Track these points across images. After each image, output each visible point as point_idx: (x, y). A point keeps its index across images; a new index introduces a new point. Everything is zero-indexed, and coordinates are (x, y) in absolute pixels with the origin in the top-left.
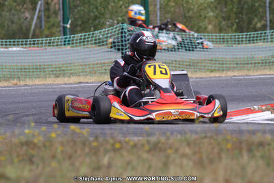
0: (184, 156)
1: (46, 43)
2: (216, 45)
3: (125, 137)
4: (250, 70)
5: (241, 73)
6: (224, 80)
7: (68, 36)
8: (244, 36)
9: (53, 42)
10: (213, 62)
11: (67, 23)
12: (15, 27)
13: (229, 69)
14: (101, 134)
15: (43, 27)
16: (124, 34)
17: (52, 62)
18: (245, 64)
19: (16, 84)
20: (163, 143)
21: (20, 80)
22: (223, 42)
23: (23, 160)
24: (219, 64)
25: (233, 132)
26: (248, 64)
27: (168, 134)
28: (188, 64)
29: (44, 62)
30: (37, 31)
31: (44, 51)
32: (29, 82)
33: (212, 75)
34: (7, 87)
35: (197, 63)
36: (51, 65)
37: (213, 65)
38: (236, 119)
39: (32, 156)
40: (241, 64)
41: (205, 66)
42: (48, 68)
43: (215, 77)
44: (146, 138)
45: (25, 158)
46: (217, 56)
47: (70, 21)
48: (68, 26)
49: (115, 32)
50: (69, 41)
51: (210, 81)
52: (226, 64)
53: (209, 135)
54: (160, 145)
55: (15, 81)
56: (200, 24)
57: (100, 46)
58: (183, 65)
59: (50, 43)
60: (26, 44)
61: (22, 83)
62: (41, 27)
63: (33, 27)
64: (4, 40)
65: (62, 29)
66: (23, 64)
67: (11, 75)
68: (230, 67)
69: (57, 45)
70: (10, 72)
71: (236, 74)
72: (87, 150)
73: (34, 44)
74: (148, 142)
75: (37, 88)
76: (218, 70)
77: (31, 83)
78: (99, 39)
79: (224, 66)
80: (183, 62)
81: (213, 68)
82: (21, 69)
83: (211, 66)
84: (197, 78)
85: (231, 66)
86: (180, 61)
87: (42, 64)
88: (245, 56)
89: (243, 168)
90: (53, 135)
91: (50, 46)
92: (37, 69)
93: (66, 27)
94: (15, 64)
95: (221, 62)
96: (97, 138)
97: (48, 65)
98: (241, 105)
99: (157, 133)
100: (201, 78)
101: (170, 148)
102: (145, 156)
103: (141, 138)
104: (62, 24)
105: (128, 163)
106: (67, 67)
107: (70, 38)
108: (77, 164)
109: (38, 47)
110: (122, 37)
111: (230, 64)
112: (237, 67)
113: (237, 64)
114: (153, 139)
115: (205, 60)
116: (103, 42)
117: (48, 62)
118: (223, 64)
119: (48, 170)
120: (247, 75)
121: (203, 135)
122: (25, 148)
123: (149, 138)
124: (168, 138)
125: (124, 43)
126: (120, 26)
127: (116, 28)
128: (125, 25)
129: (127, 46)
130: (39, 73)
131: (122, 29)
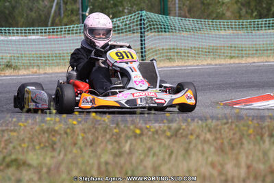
0: (205, 141)
1: (65, 31)
2: (235, 32)
3: (146, 124)
4: (270, 56)
5: (261, 59)
6: (243, 67)
8: (264, 22)
9: (72, 30)
10: (233, 48)
11: (86, 11)
12: (33, 15)
13: (248, 56)
14: (122, 121)
15: (62, 15)
16: (143, 22)
18: (264, 50)
19: (36, 73)
20: (184, 129)
21: (39, 69)
22: (243, 28)
23: (45, 146)
24: (239, 50)
25: (254, 118)
26: (267, 50)
27: (189, 120)
28: (207, 50)
29: (63, 50)
31: (63, 39)
32: (49, 70)
33: (232, 61)
34: (29, 75)
35: (217, 49)
37: (233, 52)
38: (256, 105)
39: (54, 143)
40: (260, 50)
41: (224, 53)
43: (234, 63)
44: (166, 125)
45: (47, 144)
46: (236, 43)
47: (89, 9)
48: (87, 14)
49: (134, 19)
51: (229, 68)
52: (245, 50)
53: (230, 121)
54: (181, 131)
55: (35, 69)
56: (219, 11)
57: (119, 33)
58: (202, 51)
59: (69, 31)
60: (45, 32)
61: (42, 71)
62: (60, 14)
63: (52, 15)
64: (23, 29)
65: (81, 17)
66: (42, 52)
67: (30, 63)
68: (249, 54)
69: (76, 33)
70: (29, 60)
71: (256, 60)
72: (108, 136)
73: (53, 32)
74: (169, 128)
75: (57, 77)
76: (238, 57)
77: (51, 71)
78: (118, 27)
79: (244, 52)
80: (202, 48)
81: (233, 55)
82: (41, 57)
83: (231, 53)
84: (216, 65)
85: (251, 52)
86: (199, 48)
87: (61, 52)
88: (265, 43)
89: (265, 154)
90: (75, 122)
91: (69, 34)
92: (56, 57)
93: (85, 15)
94: (34, 53)
95: (240, 49)
96: (117, 124)
98: (261, 91)
99: (177, 119)
100: (220, 65)
101: (192, 134)
102: (167, 142)
103: (162, 125)
104: (81, 12)
105: (150, 149)
108: (99, 151)
109: (57, 35)
110: (141, 24)
111: (249, 50)
112: (256, 54)
113: (257, 50)
114: (174, 125)
115: (224, 47)
116: (122, 29)
117: (66, 50)
119: (70, 156)
120: (266, 62)
121: (225, 121)
122: (46, 135)
123: (171, 125)
124: (188, 125)
125: (143, 30)
126: (139, 14)
127: (135, 15)
128: (144, 13)
129: (146, 34)
130: (58, 61)
131: (141, 16)
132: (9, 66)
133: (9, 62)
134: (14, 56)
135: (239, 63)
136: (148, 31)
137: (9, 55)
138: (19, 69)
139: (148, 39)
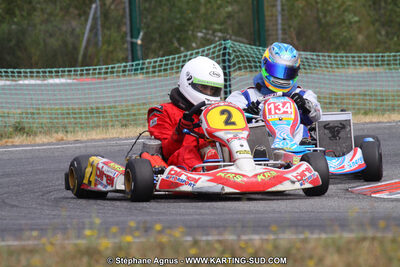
1: (106, 73)
2: (371, 69)
6: (385, 128)
7: (141, 62)
9: (118, 72)
10: (368, 98)
11: (137, 38)
12: (54, 43)
13: (393, 109)
15: (100, 44)
16: (227, 57)
17: (115, 102)
19: (62, 140)
21: (67, 132)
22: (383, 65)
24: (375, 100)
28: (327, 101)
29: (103, 103)
30: (91, 50)
33: (367, 119)
34: (49, 144)
35: (342, 99)
36: (115, 107)
37: (368, 103)
42: (110, 112)
43: (371, 123)
46: (373, 88)
47: (141, 34)
48: (139, 42)
49: (213, 53)
50: (142, 69)
51: (363, 130)
52: (387, 100)
55: (60, 135)
59: (112, 72)
62: (96, 44)
63: (84, 44)
65: (129, 47)
68: (393, 106)
70: (51, 118)
75: (94, 147)
76: (376, 110)
77: (85, 138)
79: (385, 103)
81: (368, 107)
82: (68, 114)
83: (365, 105)
85: (396, 103)
87: (100, 105)
92: (93, 113)
93: (136, 43)
95: (379, 98)
97: (110, 107)
104: (129, 39)
106: (139, 110)
107: (143, 64)
109: (94, 78)
110: (224, 61)
111: (394, 100)
115: (354, 95)
117: (109, 102)
118: (382, 100)
125: (227, 71)
126: (221, 45)
127: (215, 47)
128: (229, 43)
129: (233, 75)
130: (95, 120)
131: (225, 48)
132: (19, 129)
133: (19, 123)
134: (27, 113)
135: (379, 122)
136: (235, 71)
137: (19, 111)
138: (35, 134)
139: (236, 83)
